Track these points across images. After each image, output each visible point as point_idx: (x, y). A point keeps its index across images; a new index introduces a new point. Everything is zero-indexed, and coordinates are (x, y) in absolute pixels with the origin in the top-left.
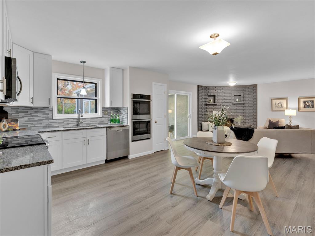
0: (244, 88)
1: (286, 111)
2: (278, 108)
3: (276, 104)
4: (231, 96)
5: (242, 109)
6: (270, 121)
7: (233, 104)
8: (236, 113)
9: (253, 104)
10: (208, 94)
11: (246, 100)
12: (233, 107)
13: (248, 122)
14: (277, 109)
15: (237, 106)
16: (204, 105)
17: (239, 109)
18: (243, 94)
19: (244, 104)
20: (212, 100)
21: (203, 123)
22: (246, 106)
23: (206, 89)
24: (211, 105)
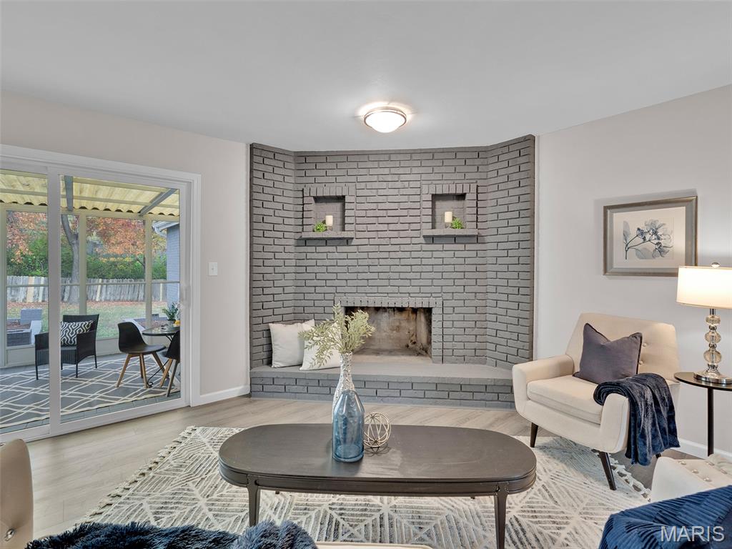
0: (478, 162)
1: (685, 273)
2: (642, 255)
3: (625, 235)
4: (417, 198)
5: (468, 261)
6: (589, 332)
7: (424, 237)
8: (442, 282)
9: (516, 237)
10: (313, 190)
11: (490, 217)
12: (429, 254)
13: (498, 326)
14: (635, 263)
15: (447, 247)
16: (292, 242)
17: (454, 261)
18: (474, 187)
19: (477, 239)
20: (330, 220)
21: (276, 328)
22: (489, 246)
23: (304, 166)
24: (326, 241)
